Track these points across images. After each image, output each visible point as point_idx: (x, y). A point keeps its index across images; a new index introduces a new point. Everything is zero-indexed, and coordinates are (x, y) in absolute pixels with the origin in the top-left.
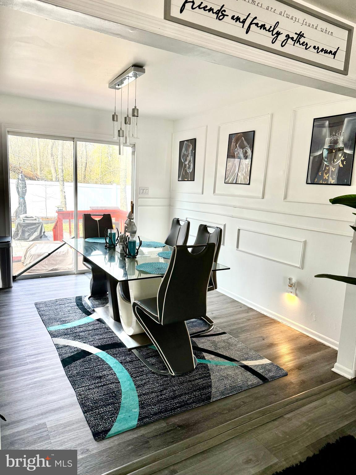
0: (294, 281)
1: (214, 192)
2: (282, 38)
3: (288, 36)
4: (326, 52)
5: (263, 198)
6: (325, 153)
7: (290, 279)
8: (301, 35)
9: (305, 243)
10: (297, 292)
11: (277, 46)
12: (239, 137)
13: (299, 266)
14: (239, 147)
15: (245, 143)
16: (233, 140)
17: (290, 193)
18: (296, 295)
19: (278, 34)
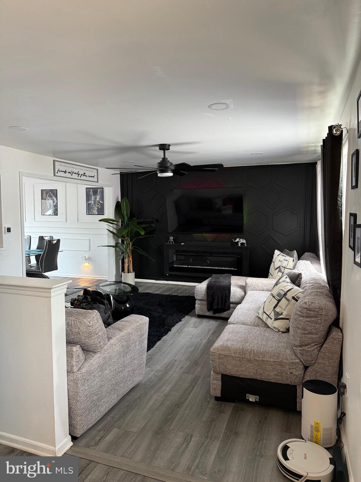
0: (87, 257)
1: (35, 220)
2: (80, 175)
3: (81, 174)
4: (92, 177)
5: (66, 221)
6: (93, 202)
7: (85, 257)
8: (85, 173)
9: (90, 240)
10: (89, 262)
11: (79, 178)
12: (47, 191)
13: (88, 250)
14: (48, 196)
15: (52, 195)
16: (44, 193)
17: (79, 219)
18: (89, 263)
19: (79, 174)
